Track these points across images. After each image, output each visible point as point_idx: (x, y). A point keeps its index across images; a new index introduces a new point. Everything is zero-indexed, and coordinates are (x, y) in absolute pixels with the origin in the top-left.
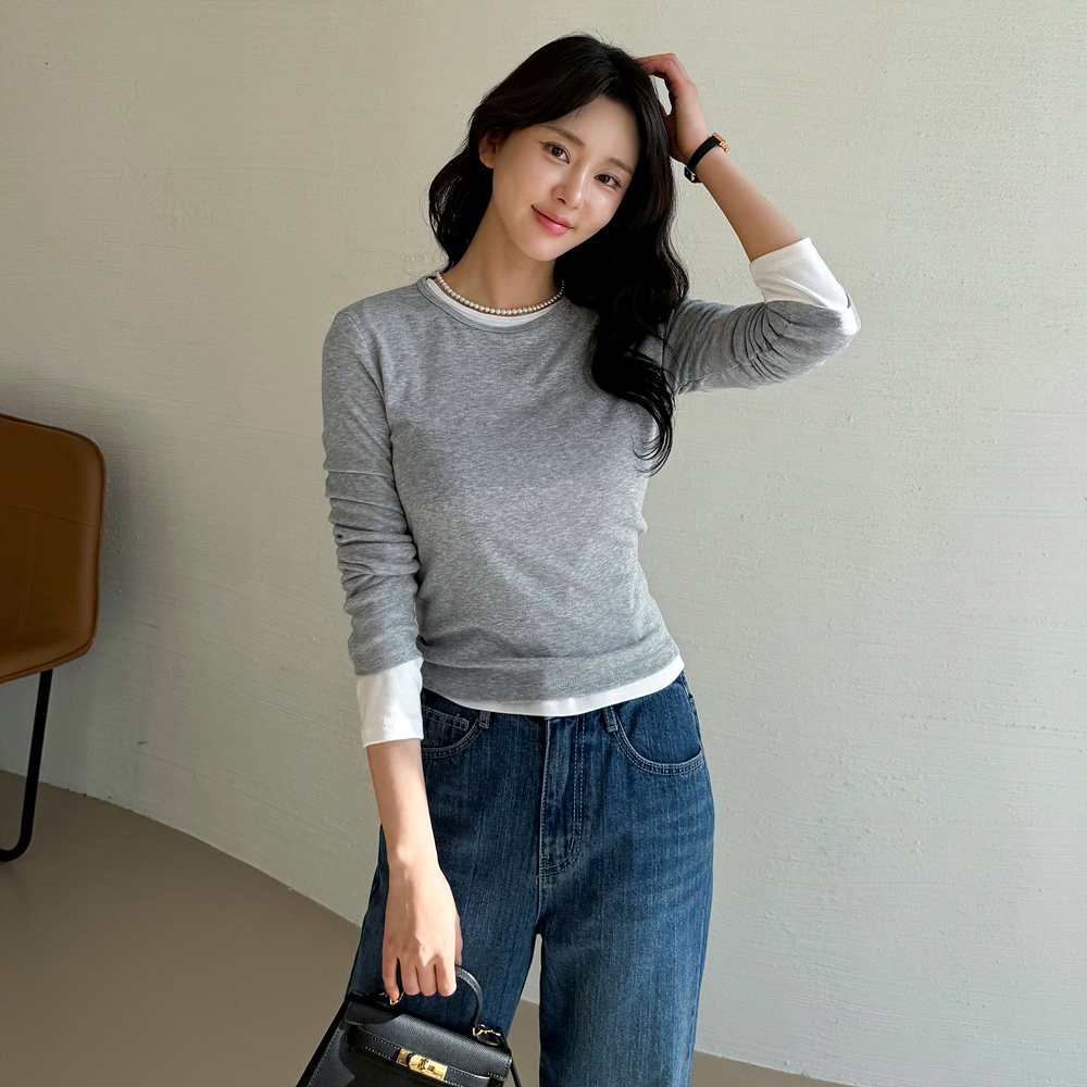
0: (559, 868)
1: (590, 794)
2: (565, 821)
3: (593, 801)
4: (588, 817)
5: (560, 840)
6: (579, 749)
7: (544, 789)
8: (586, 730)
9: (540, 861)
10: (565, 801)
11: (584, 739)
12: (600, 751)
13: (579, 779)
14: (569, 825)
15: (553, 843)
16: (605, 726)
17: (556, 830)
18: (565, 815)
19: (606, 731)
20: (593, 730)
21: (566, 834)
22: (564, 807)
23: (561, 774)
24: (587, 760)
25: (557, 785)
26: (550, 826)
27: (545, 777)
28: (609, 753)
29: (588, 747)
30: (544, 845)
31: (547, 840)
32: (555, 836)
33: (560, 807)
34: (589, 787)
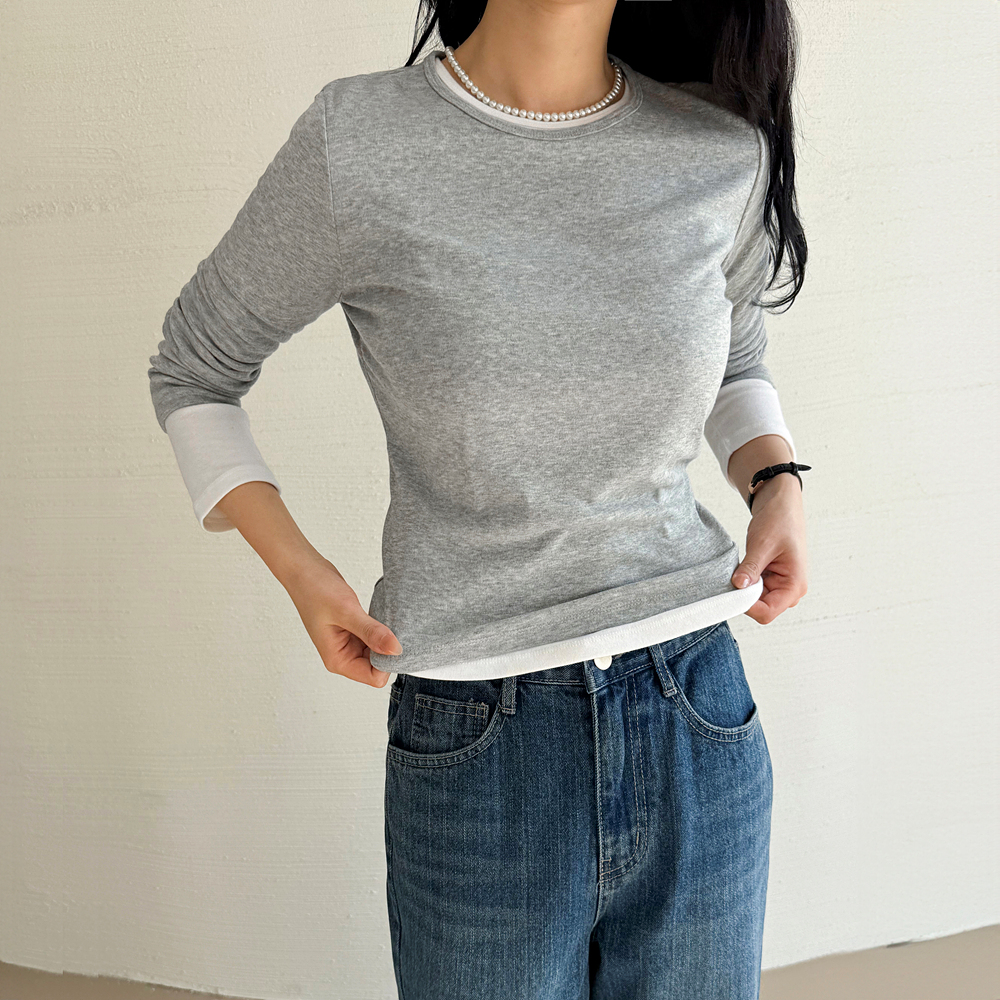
0: (624, 870)
1: (654, 776)
2: (627, 813)
3: (657, 786)
4: (653, 804)
5: (624, 837)
6: (634, 723)
7: (598, 780)
8: (639, 698)
9: (601, 866)
10: (623, 789)
11: (638, 710)
12: (659, 722)
13: (638, 760)
14: (632, 817)
15: (616, 842)
16: (661, 690)
17: (618, 826)
18: (626, 806)
19: (663, 696)
20: (647, 697)
21: (629, 827)
22: (624, 796)
23: (617, 757)
24: (645, 735)
25: (615, 772)
26: (611, 823)
27: (598, 765)
28: (671, 723)
29: (645, 720)
30: (605, 847)
31: (609, 841)
32: (617, 834)
33: (619, 797)
34: (652, 768)
